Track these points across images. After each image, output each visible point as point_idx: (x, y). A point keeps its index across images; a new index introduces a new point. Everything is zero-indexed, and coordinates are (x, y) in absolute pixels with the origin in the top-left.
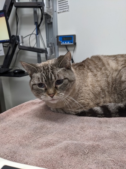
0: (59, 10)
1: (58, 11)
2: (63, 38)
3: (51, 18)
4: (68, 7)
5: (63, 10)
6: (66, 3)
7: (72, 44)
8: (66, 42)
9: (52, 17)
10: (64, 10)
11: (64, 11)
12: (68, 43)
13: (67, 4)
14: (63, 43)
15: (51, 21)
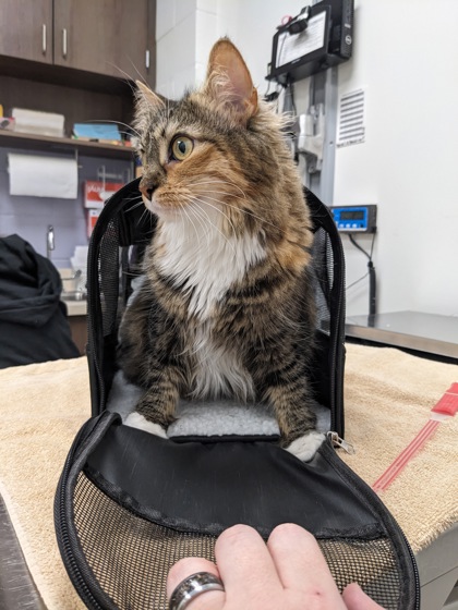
0: (341, 139)
1: (338, 142)
2: (342, 212)
3: (318, 162)
4: (360, 131)
5: (348, 140)
6: (359, 120)
7: (364, 229)
8: (348, 225)
9: (320, 157)
10: (352, 139)
11: (351, 142)
12: (355, 228)
13: (361, 123)
14: (342, 225)
15: (318, 168)
